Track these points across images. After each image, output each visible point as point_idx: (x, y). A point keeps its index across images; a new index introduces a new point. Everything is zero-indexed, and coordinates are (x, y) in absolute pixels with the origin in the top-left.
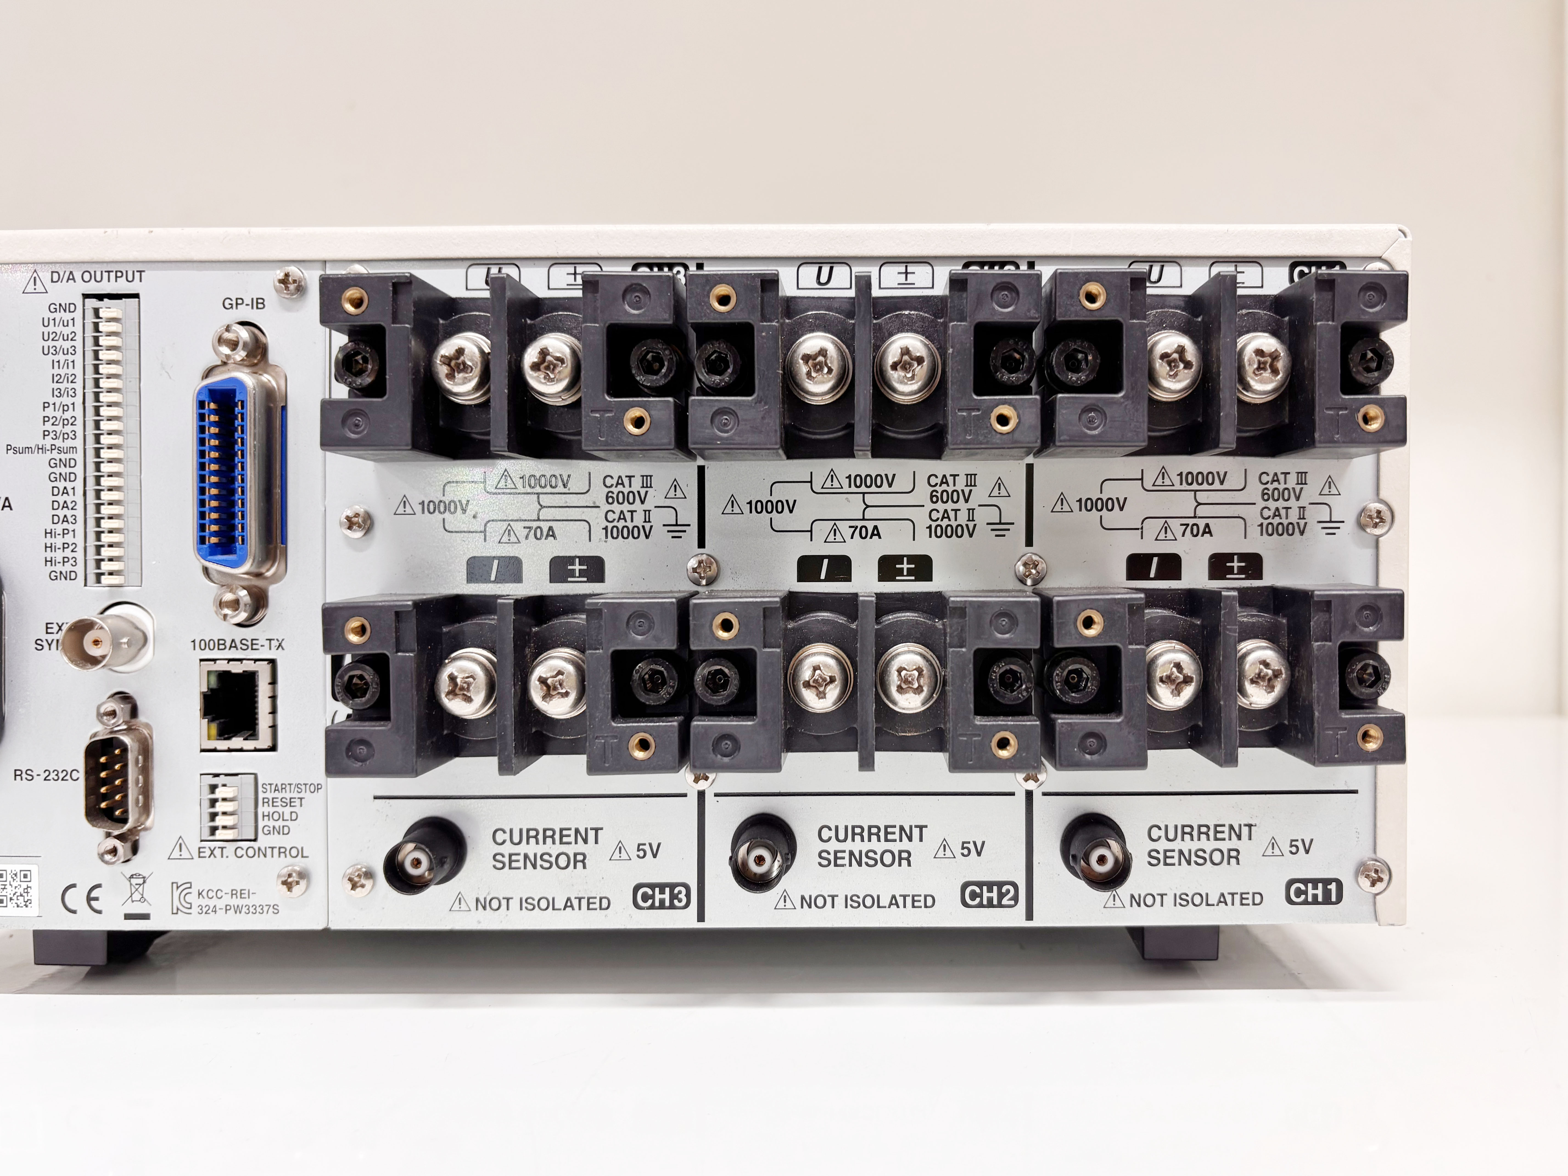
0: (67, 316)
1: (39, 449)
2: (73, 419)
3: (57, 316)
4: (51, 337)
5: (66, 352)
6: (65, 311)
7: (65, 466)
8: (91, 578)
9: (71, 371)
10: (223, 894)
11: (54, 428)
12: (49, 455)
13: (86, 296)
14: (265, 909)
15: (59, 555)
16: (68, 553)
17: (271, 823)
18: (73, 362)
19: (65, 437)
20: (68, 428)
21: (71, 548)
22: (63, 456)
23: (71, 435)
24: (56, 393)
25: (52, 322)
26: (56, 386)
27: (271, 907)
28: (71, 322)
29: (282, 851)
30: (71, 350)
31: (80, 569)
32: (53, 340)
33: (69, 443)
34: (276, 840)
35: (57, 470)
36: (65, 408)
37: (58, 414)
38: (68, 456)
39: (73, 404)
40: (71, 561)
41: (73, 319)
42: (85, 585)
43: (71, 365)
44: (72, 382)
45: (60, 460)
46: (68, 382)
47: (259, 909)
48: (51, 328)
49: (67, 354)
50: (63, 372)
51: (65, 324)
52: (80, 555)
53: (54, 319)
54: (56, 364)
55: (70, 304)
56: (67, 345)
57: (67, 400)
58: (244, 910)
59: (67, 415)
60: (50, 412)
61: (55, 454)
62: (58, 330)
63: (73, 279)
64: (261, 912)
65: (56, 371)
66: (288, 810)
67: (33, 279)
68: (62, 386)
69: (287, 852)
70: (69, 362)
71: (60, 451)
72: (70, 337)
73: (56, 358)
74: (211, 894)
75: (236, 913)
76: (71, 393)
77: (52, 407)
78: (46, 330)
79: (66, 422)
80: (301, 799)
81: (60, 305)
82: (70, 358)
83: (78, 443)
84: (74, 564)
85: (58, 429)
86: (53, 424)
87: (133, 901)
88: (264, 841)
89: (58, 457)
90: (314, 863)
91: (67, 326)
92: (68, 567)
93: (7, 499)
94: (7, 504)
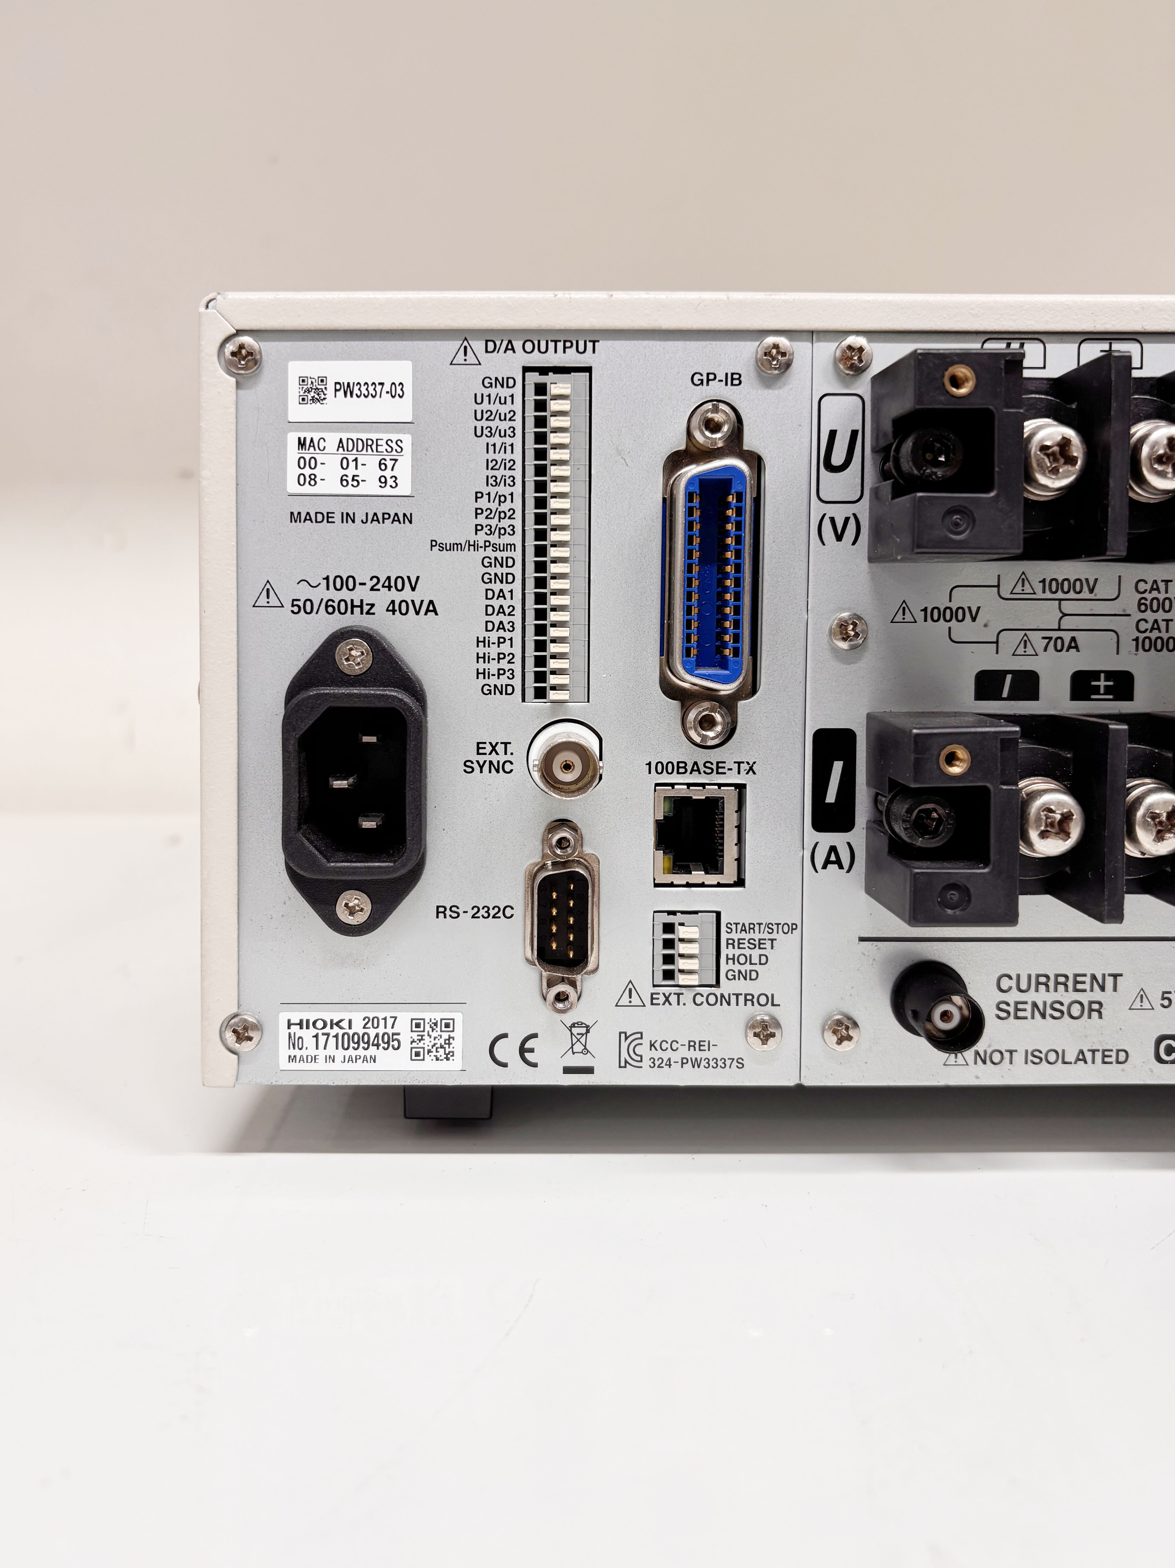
0: (504, 392)
1: (469, 545)
2: (512, 512)
3: (493, 391)
4: (485, 416)
5: (503, 434)
6: (502, 386)
7: (502, 566)
8: (530, 693)
9: (508, 456)
10: (679, 1046)
11: (489, 522)
12: (482, 553)
13: (526, 369)
14: (728, 1063)
15: (493, 667)
16: (504, 664)
17: (736, 967)
18: (512, 445)
19: (502, 532)
20: (505, 523)
21: (508, 658)
22: (499, 555)
23: (509, 530)
24: (491, 481)
25: (486, 399)
26: (491, 473)
27: (735, 1061)
28: (509, 400)
29: (749, 998)
30: (509, 432)
31: (517, 682)
32: (487, 419)
33: (506, 539)
34: (742, 986)
35: (492, 571)
36: (502, 499)
37: (494, 506)
38: (505, 554)
39: (512, 494)
40: (508, 674)
41: (512, 396)
42: (524, 700)
43: (509, 449)
44: (510, 469)
45: (496, 558)
46: (505, 469)
47: (720, 1063)
48: (485, 406)
49: (505, 436)
50: (499, 457)
51: (503, 401)
52: (517, 667)
53: (489, 396)
54: (491, 449)
55: (508, 378)
56: (504, 425)
57: (503, 490)
58: (704, 1063)
59: (505, 507)
60: (483, 503)
61: (489, 552)
62: (494, 408)
63: (513, 349)
64: (723, 1066)
65: (491, 456)
66: (756, 952)
67: (463, 348)
68: (498, 474)
69: (755, 1000)
70: (507, 445)
71: (496, 548)
72: (508, 417)
73: (491, 441)
74: (665, 1045)
75: (694, 1067)
76: (509, 481)
77: (486, 497)
78: (479, 408)
79: (502, 515)
80: (772, 940)
81: (496, 379)
82: (508, 440)
83: (517, 539)
84: (511, 676)
85: (494, 522)
86: (487, 518)
88: (727, 987)
89: (493, 555)
90: (786, 1013)
91: (505, 403)
92: (504, 680)
93: (431, 602)
94: (432, 608)
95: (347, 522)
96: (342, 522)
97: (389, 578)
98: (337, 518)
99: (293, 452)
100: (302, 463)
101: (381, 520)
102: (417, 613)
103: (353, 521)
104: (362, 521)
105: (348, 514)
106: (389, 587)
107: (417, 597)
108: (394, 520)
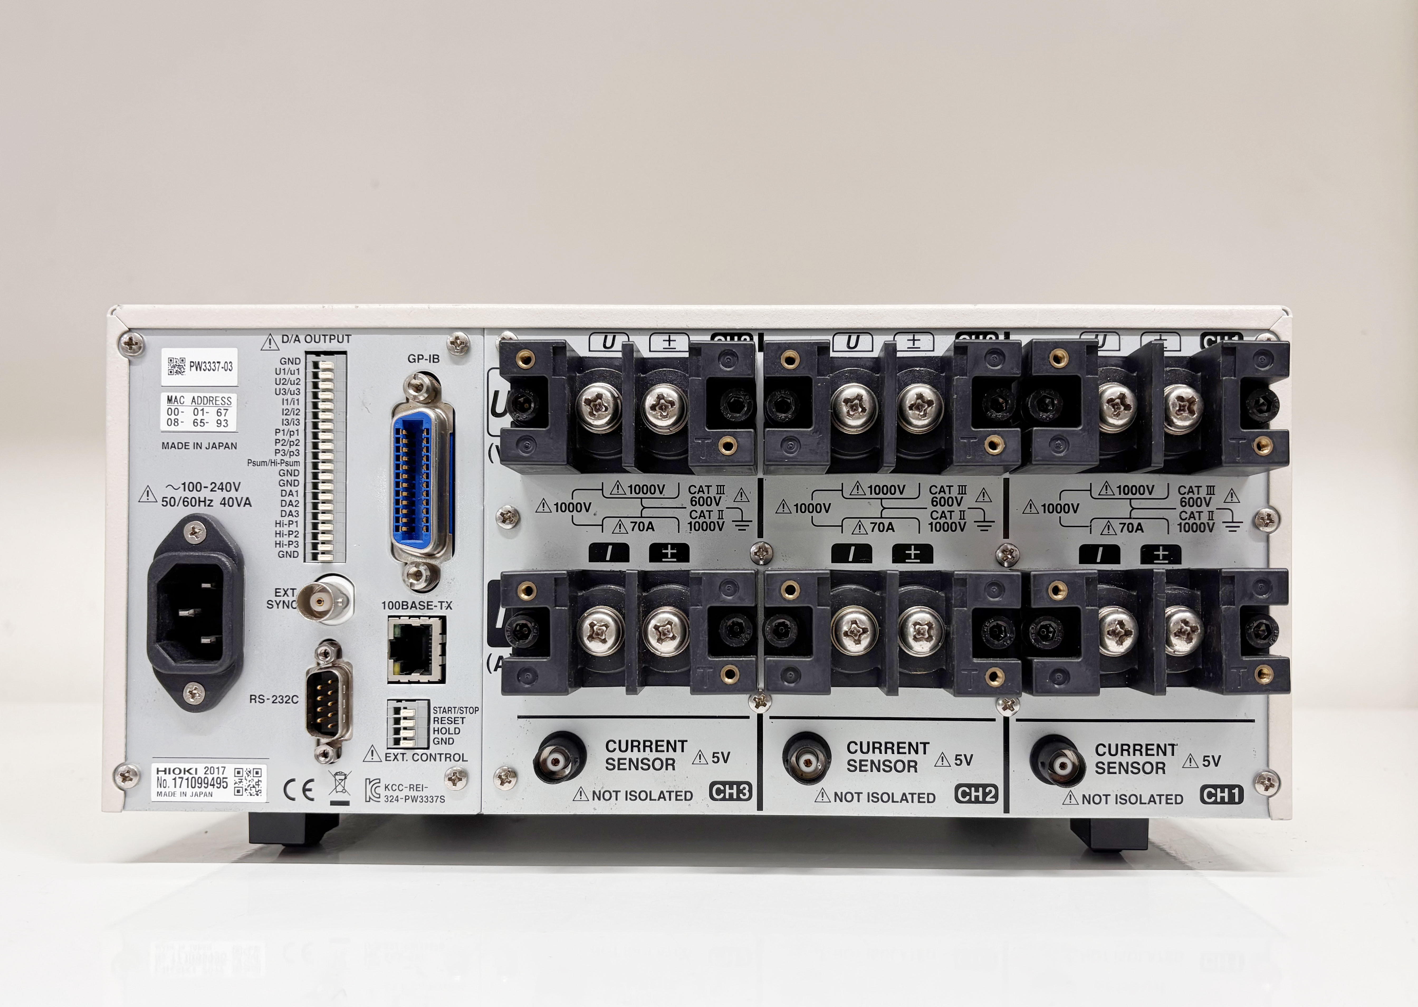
0: (293, 367)
1: (272, 462)
2: (298, 441)
3: (287, 367)
4: (282, 382)
5: (292, 393)
6: (292, 363)
7: (291, 475)
8: (309, 556)
9: (296, 407)
10: (403, 787)
11: (284, 448)
12: (279, 467)
13: (307, 353)
14: (435, 799)
15: (285, 540)
16: (292, 538)
17: (440, 736)
18: (298, 400)
19: (291, 454)
20: (294, 448)
21: (295, 534)
22: (289, 468)
23: (296, 453)
24: (285, 422)
25: (282, 371)
26: (285, 417)
27: (439, 798)
28: (296, 372)
29: (448, 757)
30: (296, 392)
31: (300, 549)
32: (283, 384)
33: (294, 458)
34: (444, 749)
35: (285, 478)
36: (291, 433)
37: (287, 438)
38: (293, 468)
39: (297, 430)
40: (295, 544)
41: (298, 370)
42: (305, 561)
43: (296, 402)
44: (297, 415)
45: (288, 471)
46: (294, 415)
47: (430, 799)
48: (282, 376)
49: (294, 394)
50: (290, 407)
51: (293, 373)
52: (300, 540)
53: (284, 369)
54: (285, 402)
55: (296, 358)
56: (293, 388)
57: (292, 428)
58: (419, 799)
59: (293, 438)
60: (280, 436)
61: (284, 466)
62: (287, 377)
63: (299, 341)
64: (432, 801)
65: (285, 407)
66: (452, 727)
67: (268, 340)
68: (289, 418)
69: (452, 758)
70: (295, 400)
71: (287, 464)
72: (296, 382)
73: (285, 397)
74: (394, 788)
75: (413, 801)
76: (296, 422)
77: (282, 432)
78: (278, 377)
79: (292, 443)
80: (463, 718)
81: (289, 359)
82: (296, 397)
83: (301, 458)
84: (297, 546)
85: (286, 448)
86: (282, 445)
87: (337, 792)
88: (434, 749)
89: (286, 468)
90: (471, 766)
91: (294, 374)
92: (292, 548)
93: (247, 499)
94: (248, 503)
95: (197, 448)
96: (194, 448)
97: (222, 483)
98: (191, 446)
99: (164, 405)
100: (170, 411)
101: (217, 447)
102: (239, 505)
103: (201, 448)
104: (206, 448)
105: (197, 444)
106: (222, 489)
107: (239, 495)
108: (225, 447)
